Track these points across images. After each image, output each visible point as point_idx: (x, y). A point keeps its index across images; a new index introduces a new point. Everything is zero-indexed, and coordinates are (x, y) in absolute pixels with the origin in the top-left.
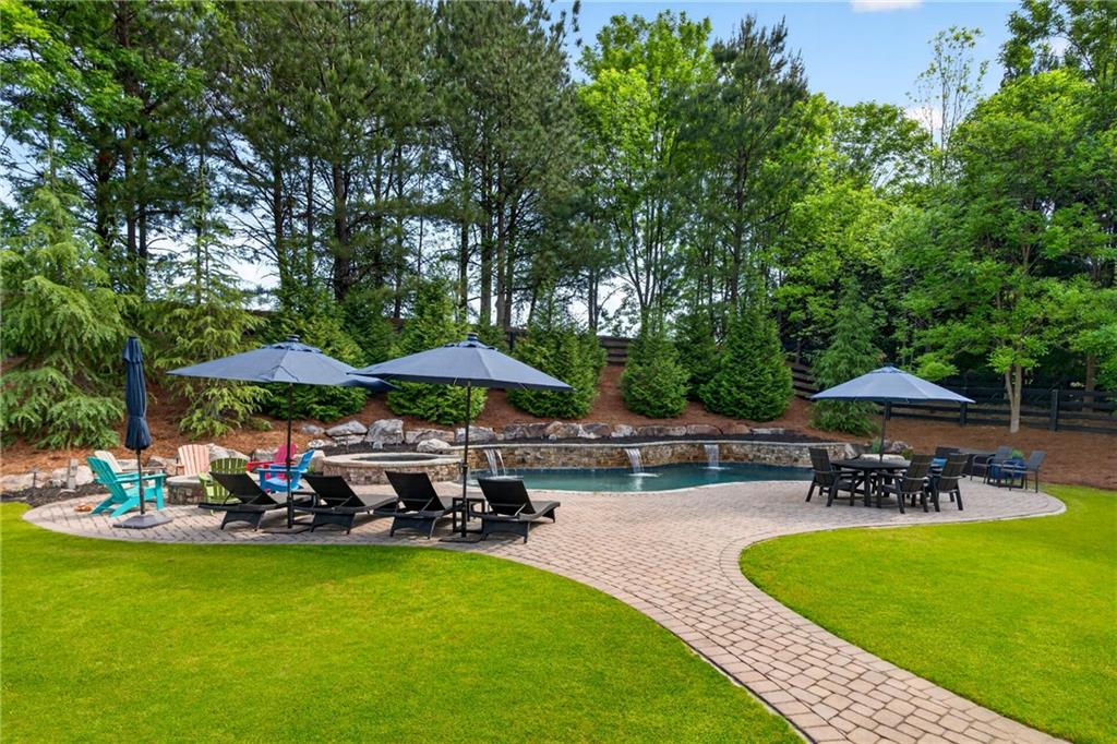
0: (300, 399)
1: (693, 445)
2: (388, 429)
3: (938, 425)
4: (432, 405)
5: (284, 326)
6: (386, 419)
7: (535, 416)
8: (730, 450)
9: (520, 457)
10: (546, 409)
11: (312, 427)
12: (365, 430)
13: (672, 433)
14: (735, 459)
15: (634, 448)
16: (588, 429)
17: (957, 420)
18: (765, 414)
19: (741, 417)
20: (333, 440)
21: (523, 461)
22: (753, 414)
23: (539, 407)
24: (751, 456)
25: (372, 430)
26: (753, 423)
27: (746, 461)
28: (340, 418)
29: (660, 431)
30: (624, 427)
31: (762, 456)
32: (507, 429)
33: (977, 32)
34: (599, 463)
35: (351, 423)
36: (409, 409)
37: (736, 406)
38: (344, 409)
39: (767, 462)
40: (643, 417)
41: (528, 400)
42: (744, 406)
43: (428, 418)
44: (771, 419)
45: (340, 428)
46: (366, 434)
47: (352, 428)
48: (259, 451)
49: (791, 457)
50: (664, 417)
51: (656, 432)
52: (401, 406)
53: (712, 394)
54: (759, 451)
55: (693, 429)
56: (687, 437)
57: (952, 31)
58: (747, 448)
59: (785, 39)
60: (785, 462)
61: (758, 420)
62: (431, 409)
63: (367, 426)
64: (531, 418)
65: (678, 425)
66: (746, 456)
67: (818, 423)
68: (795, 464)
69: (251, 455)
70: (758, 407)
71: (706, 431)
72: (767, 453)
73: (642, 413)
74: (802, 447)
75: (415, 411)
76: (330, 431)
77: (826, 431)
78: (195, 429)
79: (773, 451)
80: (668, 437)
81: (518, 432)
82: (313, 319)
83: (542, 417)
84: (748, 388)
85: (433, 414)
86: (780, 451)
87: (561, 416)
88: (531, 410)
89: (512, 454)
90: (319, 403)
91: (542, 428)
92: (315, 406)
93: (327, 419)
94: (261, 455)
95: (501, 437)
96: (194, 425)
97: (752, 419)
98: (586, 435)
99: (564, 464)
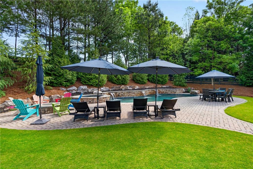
0: (60, 81)
1: (152, 90)
2: (84, 88)
3: (196, 84)
4: (95, 82)
5: (55, 60)
6: (82, 86)
7: (117, 84)
8: (160, 91)
9: (118, 95)
10: (120, 83)
11: (63, 89)
12: (77, 89)
13: (146, 88)
14: (161, 93)
15: (143, 91)
16: (130, 87)
17: (200, 83)
18: (164, 83)
19: (159, 84)
20: (69, 92)
21: (119, 95)
22: (162, 83)
23: (118, 82)
24: (165, 92)
25: (79, 89)
26: (162, 85)
27: (164, 93)
28: (70, 86)
29: (144, 87)
30: (137, 86)
31: (167, 92)
32: (112, 88)
33: (194, 8)
34: (136, 95)
35: (73, 87)
36: (88, 83)
37: (158, 81)
38: (71, 83)
39: (169, 93)
40: (139, 84)
41: (115, 80)
42: (160, 81)
43: (93, 85)
44: (165, 84)
45: (71, 88)
46: (77, 90)
47: (74, 89)
48: (52, 96)
49: (174, 92)
50: (143, 84)
51: (143, 88)
52: (85, 82)
53: (152, 79)
54: (166, 91)
55: (150, 87)
56: (149, 88)
57: (189, 7)
58: (164, 90)
59: (158, 5)
60: (173, 93)
61: (163, 84)
62: (94, 83)
63: (77, 88)
64: (116, 85)
65: (147, 86)
66: (164, 92)
67: (175, 85)
68: (175, 93)
69: (49, 97)
70: (163, 81)
71: (152, 87)
72: (169, 91)
73: (139, 83)
74: (176, 90)
75: (89, 83)
76: (68, 89)
77: (177, 86)
78: (31, 90)
79: (170, 91)
80: (146, 89)
81: (114, 88)
82: (63, 58)
83: (119, 84)
84: (161, 77)
85: (95, 84)
86: (171, 91)
87: (123, 84)
88: (116, 83)
89: (116, 94)
90: (65, 82)
91: (120, 87)
92: (64, 82)
93: (67, 86)
94: (53, 97)
95: (111, 90)
96: (30, 89)
97: (161, 84)
98: (129, 89)
99: (128, 96)
